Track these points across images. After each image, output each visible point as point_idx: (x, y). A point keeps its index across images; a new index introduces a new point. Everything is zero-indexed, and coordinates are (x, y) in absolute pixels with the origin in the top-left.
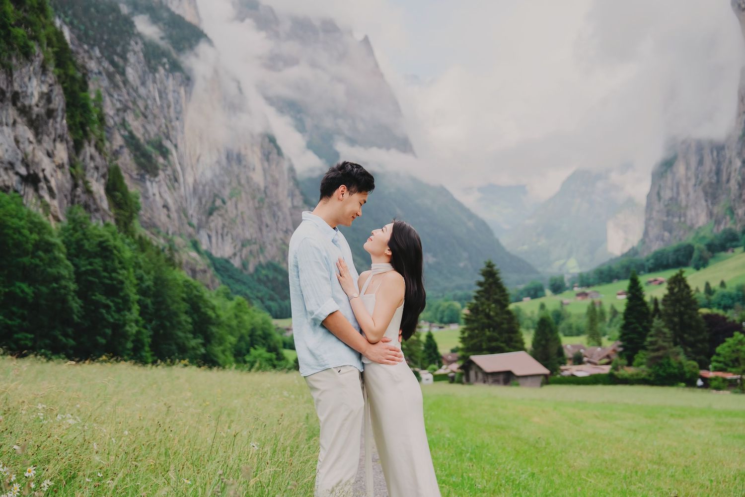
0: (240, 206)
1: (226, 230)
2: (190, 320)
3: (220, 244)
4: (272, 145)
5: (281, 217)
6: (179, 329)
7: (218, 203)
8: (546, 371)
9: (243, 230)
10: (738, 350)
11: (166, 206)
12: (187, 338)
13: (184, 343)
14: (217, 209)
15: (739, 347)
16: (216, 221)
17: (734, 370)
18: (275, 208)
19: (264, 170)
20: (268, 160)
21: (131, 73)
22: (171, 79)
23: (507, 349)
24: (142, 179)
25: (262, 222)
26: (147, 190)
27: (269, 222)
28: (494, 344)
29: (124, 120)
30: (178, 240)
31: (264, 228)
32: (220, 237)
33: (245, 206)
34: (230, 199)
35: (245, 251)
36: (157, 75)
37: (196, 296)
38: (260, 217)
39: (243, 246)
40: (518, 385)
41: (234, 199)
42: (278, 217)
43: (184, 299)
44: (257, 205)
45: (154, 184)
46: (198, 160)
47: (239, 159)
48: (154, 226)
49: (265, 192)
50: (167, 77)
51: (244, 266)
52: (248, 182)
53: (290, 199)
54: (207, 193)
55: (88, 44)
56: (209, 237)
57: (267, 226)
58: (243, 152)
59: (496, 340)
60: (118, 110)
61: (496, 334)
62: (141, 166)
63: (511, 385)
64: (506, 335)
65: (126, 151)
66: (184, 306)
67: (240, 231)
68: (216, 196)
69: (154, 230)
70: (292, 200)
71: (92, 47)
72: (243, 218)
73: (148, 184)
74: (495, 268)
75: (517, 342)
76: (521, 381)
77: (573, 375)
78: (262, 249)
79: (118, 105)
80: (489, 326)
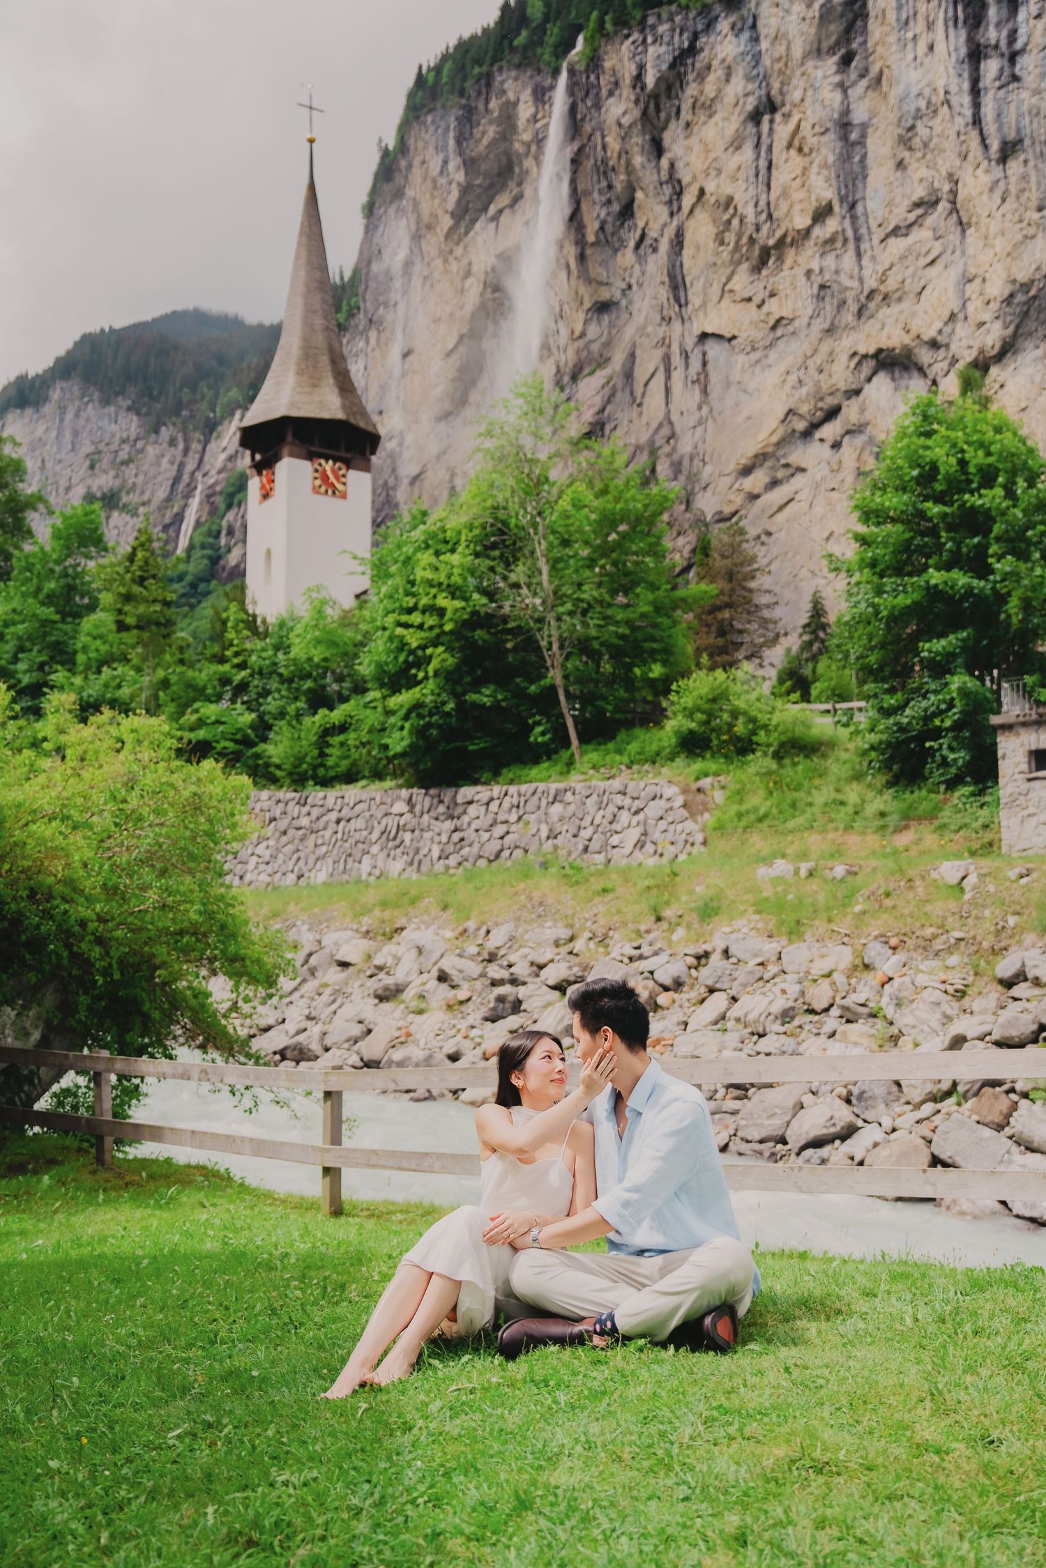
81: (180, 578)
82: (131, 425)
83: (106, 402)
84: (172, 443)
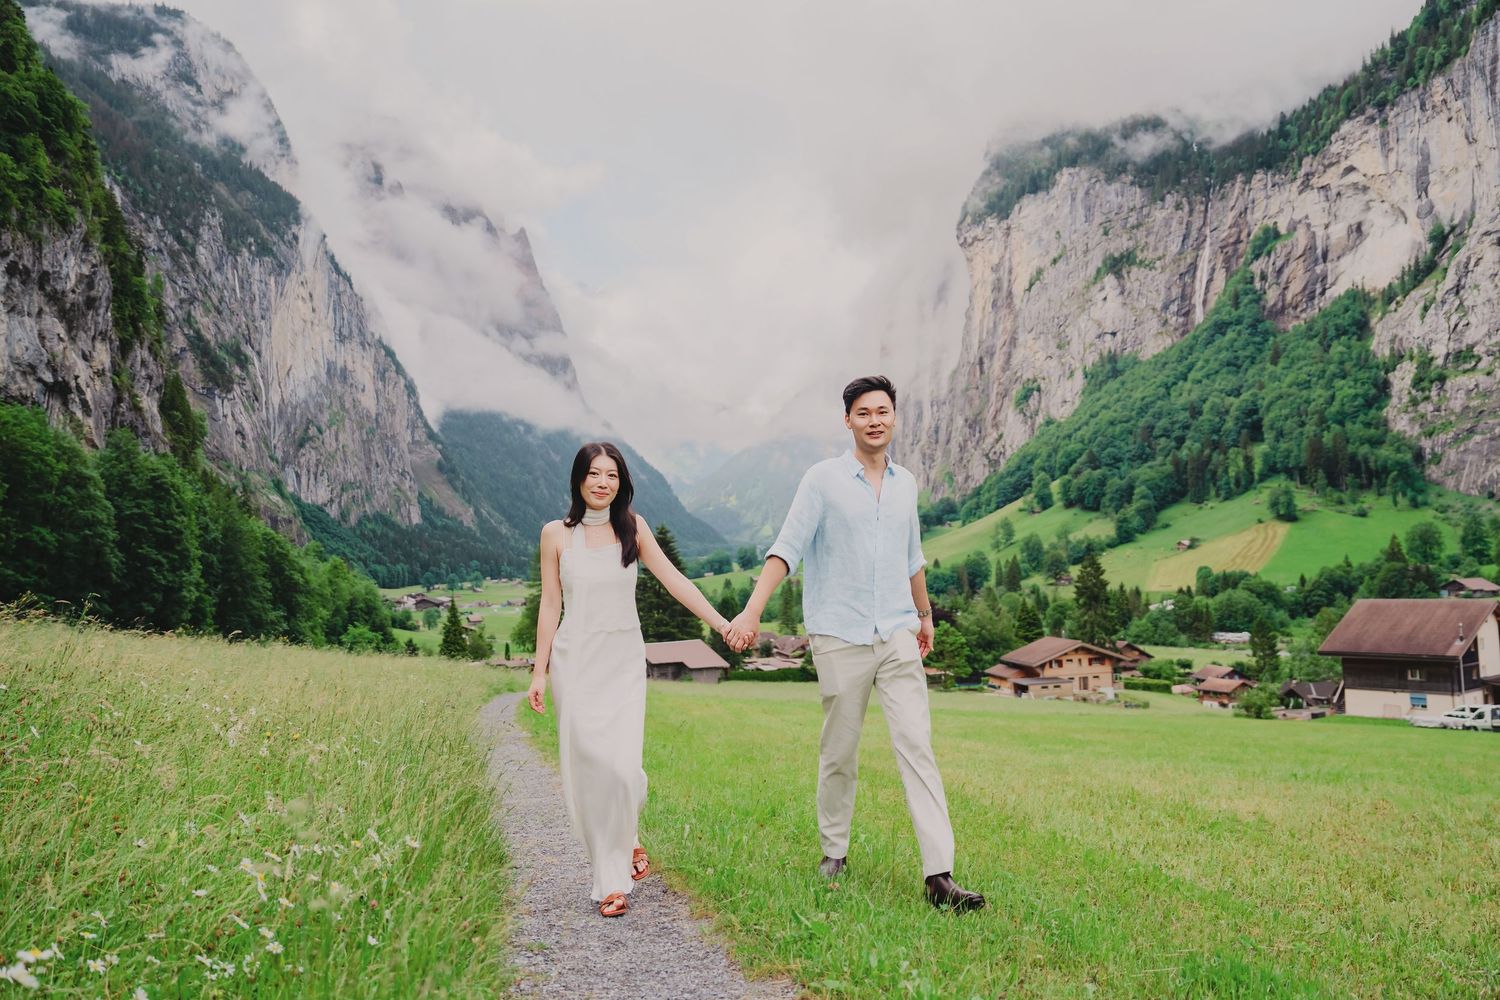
0: (341, 438)
1: (320, 468)
2: (269, 585)
3: (311, 486)
4: (389, 359)
5: (397, 455)
6: (254, 597)
7: (313, 431)
8: (726, 664)
9: (344, 469)
10: (943, 642)
11: (240, 432)
12: (264, 609)
13: (260, 616)
14: (311, 439)
15: (944, 638)
16: (309, 455)
17: (937, 665)
18: (390, 443)
19: (376, 391)
20: (383, 378)
21: (203, 254)
22: (258, 264)
23: (680, 635)
24: (210, 394)
25: (371, 460)
26: (216, 410)
27: (380, 461)
28: (663, 629)
29: (189, 314)
30: (255, 478)
31: (373, 468)
32: (312, 476)
33: (349, 438)
34: (329, 427)
35: (345, 497)
36: (239, 259)
37: (279, 554)
38: (368, 453)
39: (342, 489)
40: (691, 680)
41: (334, 428)
42: (393, 455)
43: (262, 558)
44: (365, 437)
45: (226, 401)
46: (288, 374)
47: (344, 375)
48: (223, 458)
49: (377, 422)
50: (253, 263)
51: (344, 516)
52: (354, 407)
53: (409, 432)
54: (298, 419)
55: (147, 212)
56: (298, 476)
57: (378, 466)
58: (350, 366)
59: (667, 625)
60: (182, 301)
61: (666, 618)
62: (208, 376)
63: (682, 680)
64: (680, 619)
65: (189, 355)
66: (262, 566)
67: (340, 470)
68: (309, 422)
69: (222, 463)
70: (413, 433)
71: (152, 216)
72: (344, 452)
73: (218, 401)
74: (669, 535)
75: (692, 627)
76: (694, 675)
77: (758, 669)
78: (368, 496)
79: (183, 295)
80: (658, 607)
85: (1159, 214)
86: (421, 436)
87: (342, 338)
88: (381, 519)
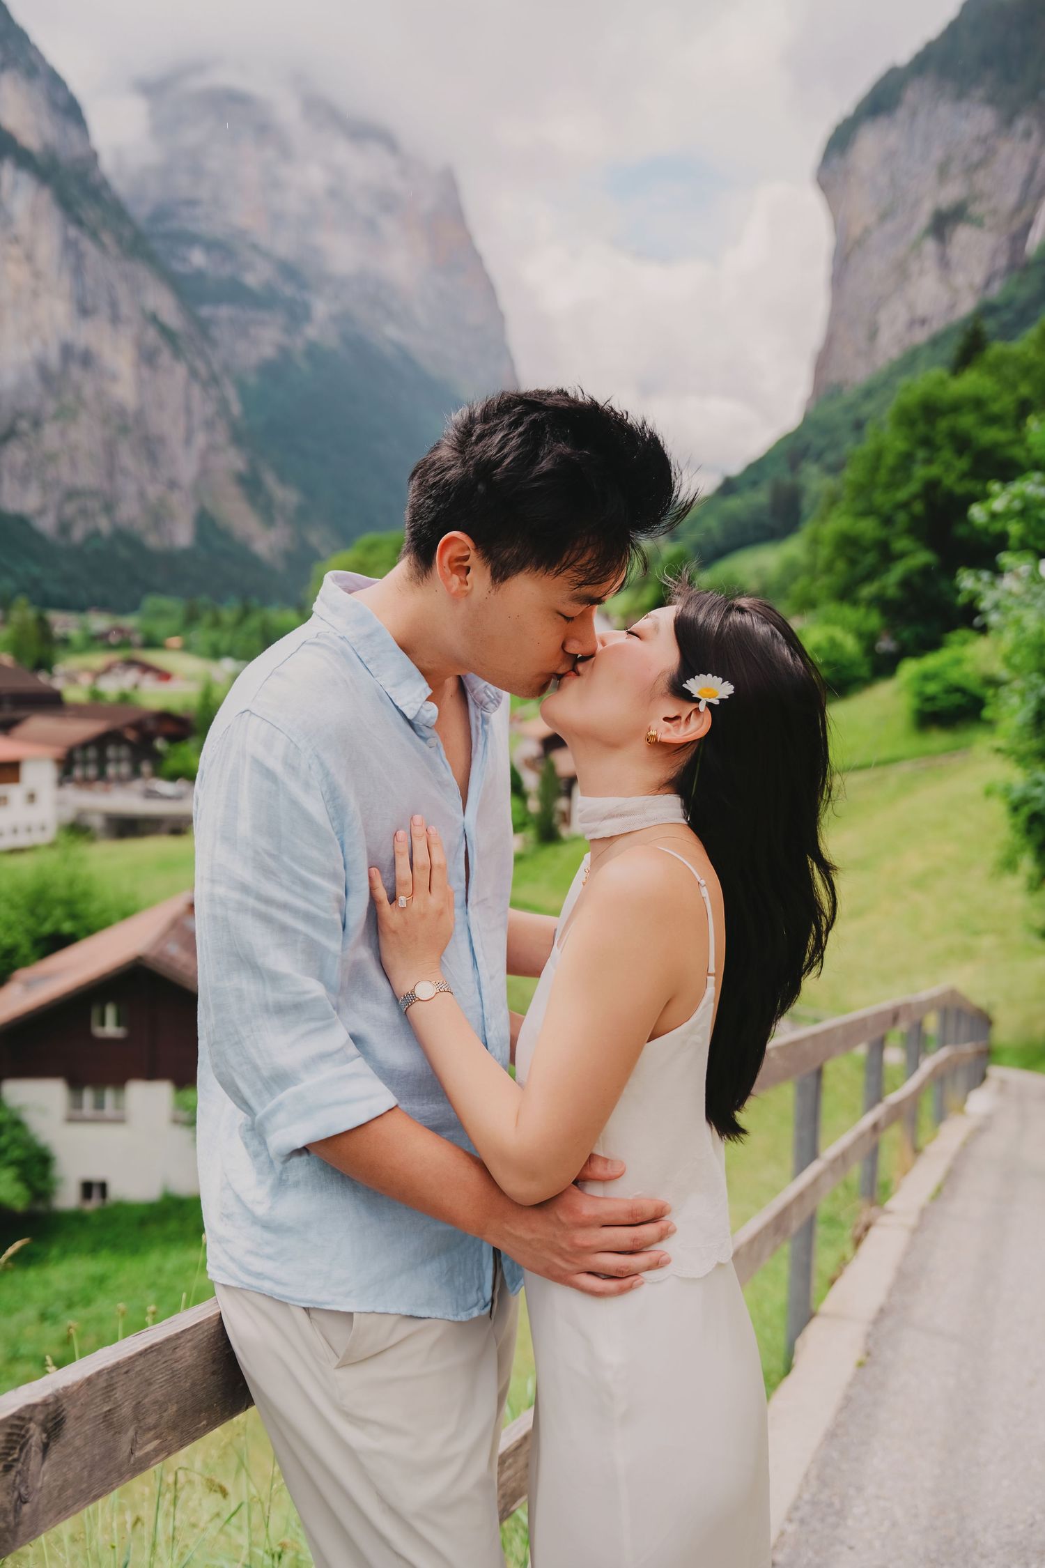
0: (71, 434)
3: (17, 491)
4: (162, 340)
9: (71, 472)
14: (19, 433)
16: (15, 453)
19: (140, 382)
20: (151, 364)
25: (115, 465)
27: (133, 468)
33: (84, 436)
34: (53, 419)
35: (69, 507)
38: (111, 456)
39: (67, 498)
41: (62, 420)
42: (156, 461)
44: (110, 435)
47: (87, 359)
49: (136, 417)
52: (99, 398)
57: (127, 473)
58: (95, 348)
67: (64, 473)
70: (209, 436)
72: (73, 454)
81: (1009, 304)
82: (983, 119)
83: (960, 96)
84: (1027, 134)
85: (1005, 148)
86: (221, 436)
87: (84, 311)
88: (123, 536)
